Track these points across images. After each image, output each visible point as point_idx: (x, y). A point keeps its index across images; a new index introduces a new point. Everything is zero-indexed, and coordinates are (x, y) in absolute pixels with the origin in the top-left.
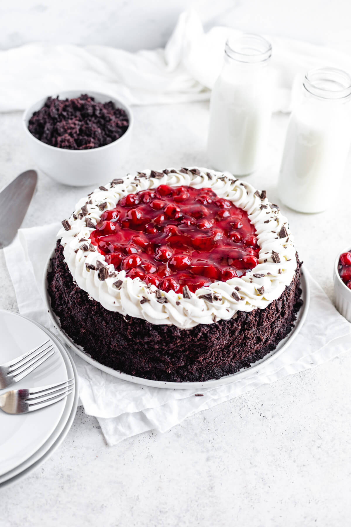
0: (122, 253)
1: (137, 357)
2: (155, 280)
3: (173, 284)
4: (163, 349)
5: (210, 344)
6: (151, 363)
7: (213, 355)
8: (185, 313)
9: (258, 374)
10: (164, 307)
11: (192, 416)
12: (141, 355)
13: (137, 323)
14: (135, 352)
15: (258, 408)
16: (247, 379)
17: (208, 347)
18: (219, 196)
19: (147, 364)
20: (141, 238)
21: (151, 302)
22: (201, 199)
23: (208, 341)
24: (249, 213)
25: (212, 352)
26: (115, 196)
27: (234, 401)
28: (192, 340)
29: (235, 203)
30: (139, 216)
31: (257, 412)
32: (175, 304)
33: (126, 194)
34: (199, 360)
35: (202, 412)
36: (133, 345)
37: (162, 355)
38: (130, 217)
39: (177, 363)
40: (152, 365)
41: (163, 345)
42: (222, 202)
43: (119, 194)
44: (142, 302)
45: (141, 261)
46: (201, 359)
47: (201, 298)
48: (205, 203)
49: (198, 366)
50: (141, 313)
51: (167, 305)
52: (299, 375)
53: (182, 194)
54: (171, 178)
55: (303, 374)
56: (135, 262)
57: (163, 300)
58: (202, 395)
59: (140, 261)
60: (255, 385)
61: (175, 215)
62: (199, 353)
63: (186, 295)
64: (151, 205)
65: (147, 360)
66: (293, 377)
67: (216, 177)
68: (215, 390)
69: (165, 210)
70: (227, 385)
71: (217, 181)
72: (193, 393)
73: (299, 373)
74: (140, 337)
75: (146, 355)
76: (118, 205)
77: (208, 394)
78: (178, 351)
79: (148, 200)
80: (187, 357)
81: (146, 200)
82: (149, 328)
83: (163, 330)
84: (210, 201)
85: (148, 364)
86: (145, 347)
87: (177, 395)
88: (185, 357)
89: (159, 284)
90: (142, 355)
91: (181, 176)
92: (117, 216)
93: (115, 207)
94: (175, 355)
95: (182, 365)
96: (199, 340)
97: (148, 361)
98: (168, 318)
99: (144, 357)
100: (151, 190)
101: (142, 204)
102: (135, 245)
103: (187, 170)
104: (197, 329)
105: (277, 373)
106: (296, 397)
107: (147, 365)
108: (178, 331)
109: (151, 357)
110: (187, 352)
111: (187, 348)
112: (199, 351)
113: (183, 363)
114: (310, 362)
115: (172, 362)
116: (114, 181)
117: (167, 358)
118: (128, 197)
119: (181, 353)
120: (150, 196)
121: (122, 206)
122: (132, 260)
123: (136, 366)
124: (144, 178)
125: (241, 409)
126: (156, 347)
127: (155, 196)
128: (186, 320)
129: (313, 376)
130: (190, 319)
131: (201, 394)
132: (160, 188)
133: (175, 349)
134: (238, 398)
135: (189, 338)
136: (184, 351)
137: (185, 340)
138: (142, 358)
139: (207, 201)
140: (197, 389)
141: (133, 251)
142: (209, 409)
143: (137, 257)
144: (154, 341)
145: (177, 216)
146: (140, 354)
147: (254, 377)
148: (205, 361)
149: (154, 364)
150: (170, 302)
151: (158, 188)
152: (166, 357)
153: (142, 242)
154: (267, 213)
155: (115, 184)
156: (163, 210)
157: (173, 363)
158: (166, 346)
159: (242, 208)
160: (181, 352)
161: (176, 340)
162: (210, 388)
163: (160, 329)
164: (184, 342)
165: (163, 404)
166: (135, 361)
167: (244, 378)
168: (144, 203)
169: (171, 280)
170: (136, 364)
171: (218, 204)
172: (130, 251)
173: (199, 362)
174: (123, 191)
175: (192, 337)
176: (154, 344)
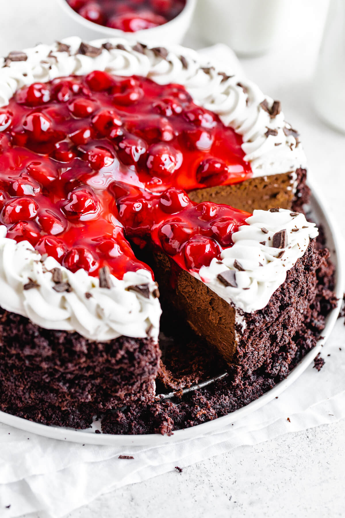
0: (5, 192)
1: (11, 378)
2: (56, 248)
3: (87, 259)
4: (57, 371)
5: (137, 371)
6: (35, 391)
7: (143, 390)
8: (99, 314)
9: (235, 427)
10: (64, 299)
11: (110, 493)
12: (17, 375)
13: (14, 322)
14: (8, 370)
15: (228, 487)
16: (214, 435)
17: (134, 374)
18: (197, 102)
19: (27, 392)
20: (44, 167)
21: (42, 289)
22: (163, 105)
23: (134, 366)
24: (245, 139)
25: (142, 385)
26: (9, 85)
27: (187, 471)
28: (108, 361)
29: (222, 118)
30: (45, 125)
31: (224, 493)
32: (83, 297)
33: (28, 81)
34: (118, 395)
35: (129, 487)
36: (6, 358)
37: (54, 380)
38: (30, 127)
39: (80, 396)
40: (35, 394)
41: (55, 364)
42: (199, 114)
43: (18, 81)
44: (27, 287)
45: (36, 209)
46: (121, 394)
47: (130, 290)
48: (169, 113)
49: (116, 405)
50: (22, 305)
51: (70, 297)
52: (307, 434)
53: (129, 90)
54: (114, 58)
55: (313, 433)
56: (25, 210)
57: (63, 286)
58: (132, 458)
59: (36, 211)
60: (227, 446)
61: (111, 132)
62: (119, 384)
63: (103, 283)
64: (71, 107)
65: (27, 385)
66: (296, 436)
67: (197, 66)
68: (155, 451)
69: (95, 120)
70: (177, 443)
71: (197, 72)
72: (115, 454)
73: (307, 430)
74: (17, 345)
75: (26, 377)
76: (13, 99)
77: (143, 456)
78: (82, 377)
79: (66, 98)
80: (99, 388)
81: (64, 95)
82: (34, 333)
83: (58, 338)
84: (178, 110)
85: (30, 393)
86: (25, 363)
87: (87, 455)
88: (94, 388)
89: (62, 257)
90: (19, 376)
91: (133, 57)
92: (6, 122)
93: (7, 103)
94: (77, 382)
95: (87, 401)
96: (119, 362)
97: (30, 388)
98: (69, 319)
99: (22, 380)
100: (75, 77)
101: (55, 103)
102: (30, 179)
103: (144, 47)
104: (117, 344)
105: (268, 427)
106: (296, 473)
107: (27, 394)
108: (84, 343)
109: (36, 381)
110: (97, 379)
111: (98, 373)
112: (118, 379)
113: (90, 397)
114: (329, 411)
115: (71, 394)
116: (11, 56)
117: (62, 386)
118: (31, 88)
119: (86, 380)
120: (71, 89)
121: (19, 102)
122: (21, 207)
123: (9, 394)
124: (65, 54)
125: (198, 487)
126: (45, 365)
127: (81, 90)
128: (99, 327)
129: (331, 437)
130: (107, 325)
131: (130, 456)
132: (92, 76)
133: (76, 372)
134: (195, 466)
135: (102, 356)
136: (93, 377)
137: (94, 360)
138: (19, 381)
139: (173, 110)
140: (124, 447)
141: (27, 189)
142: (142, 482)
143: (30, 203)
144: (40, 356)
145: (113, 134)
146: (16, 373)
147: (226, 433)
148: (129, 397)
149: (40, 394)
150: (75, 293)
151: (88, 76)
152: (61, 384)
153: (44, 174)
154: (276, 145)
155: (12, 60)
156: (90, 120)
157: (73, 396)
158: (61, 366)
159: (234, 127)
160: (86, 378)
161: (79, 357)
162: (147, 446)
163: (54, 335)
164: (93, 362)
165: (62, 468)
166: (7, 385)
167: (209, 433)
168: (59, 102)
169: (84, 252)
170: (9, 390)
171: (192, 117)
172: (21, 190)
173: (119, 399)
174: (25, 75)
175: (107, 355)
176: (41, 361)
